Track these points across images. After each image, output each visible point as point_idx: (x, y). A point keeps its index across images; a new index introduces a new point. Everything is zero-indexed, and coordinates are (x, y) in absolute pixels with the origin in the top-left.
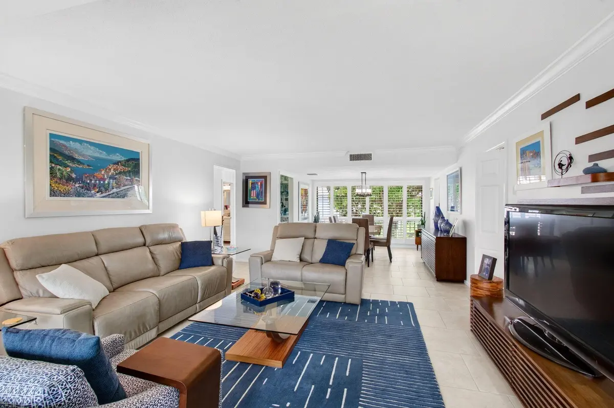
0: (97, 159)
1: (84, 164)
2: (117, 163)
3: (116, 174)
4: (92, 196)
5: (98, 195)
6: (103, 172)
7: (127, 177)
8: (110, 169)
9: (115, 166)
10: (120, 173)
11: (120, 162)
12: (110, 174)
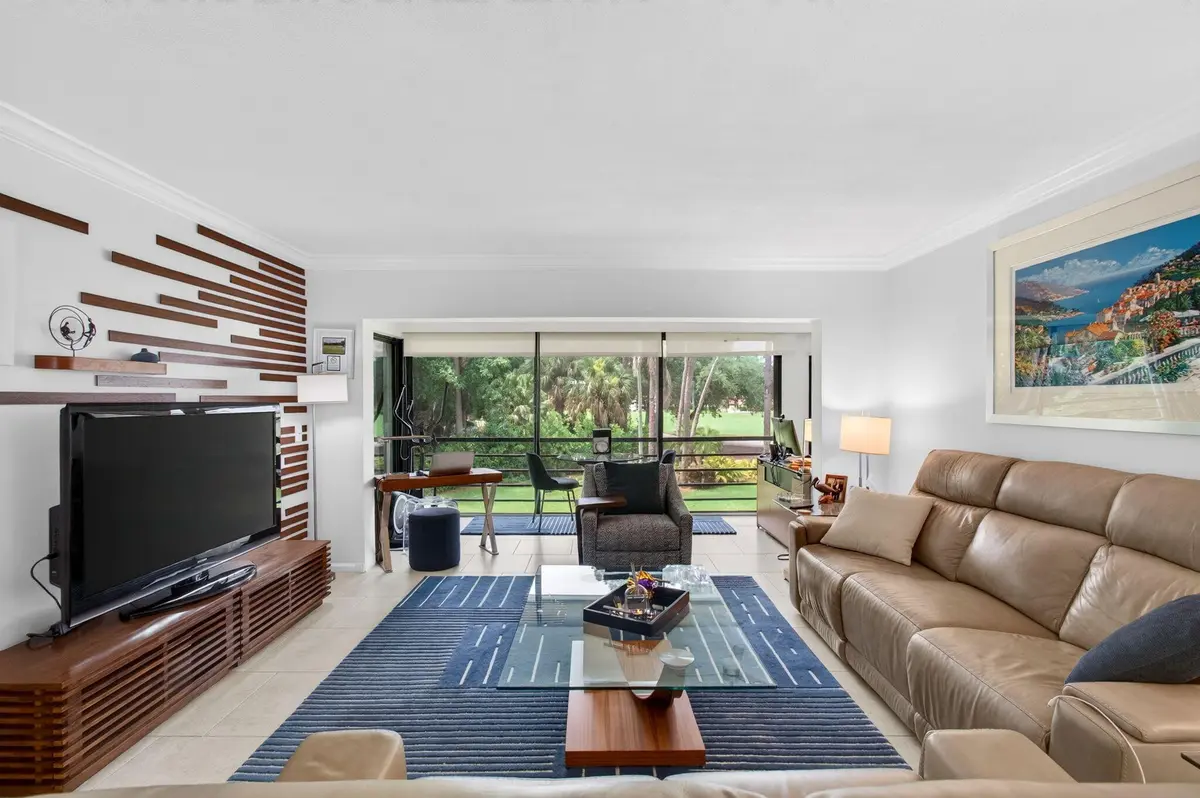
0: (1094, 287)
1: (1066, 310)
2: (1149, 278)
3: (1146, 312)
4: (1082, 383)
5: (1098, 377)
6: (1108, 316)
7: (1184, 309)
8: (1127, 304)
9: (1142, 290)
10: (1159, 305)
11: (1160, 269)
12: (1128, 315)
